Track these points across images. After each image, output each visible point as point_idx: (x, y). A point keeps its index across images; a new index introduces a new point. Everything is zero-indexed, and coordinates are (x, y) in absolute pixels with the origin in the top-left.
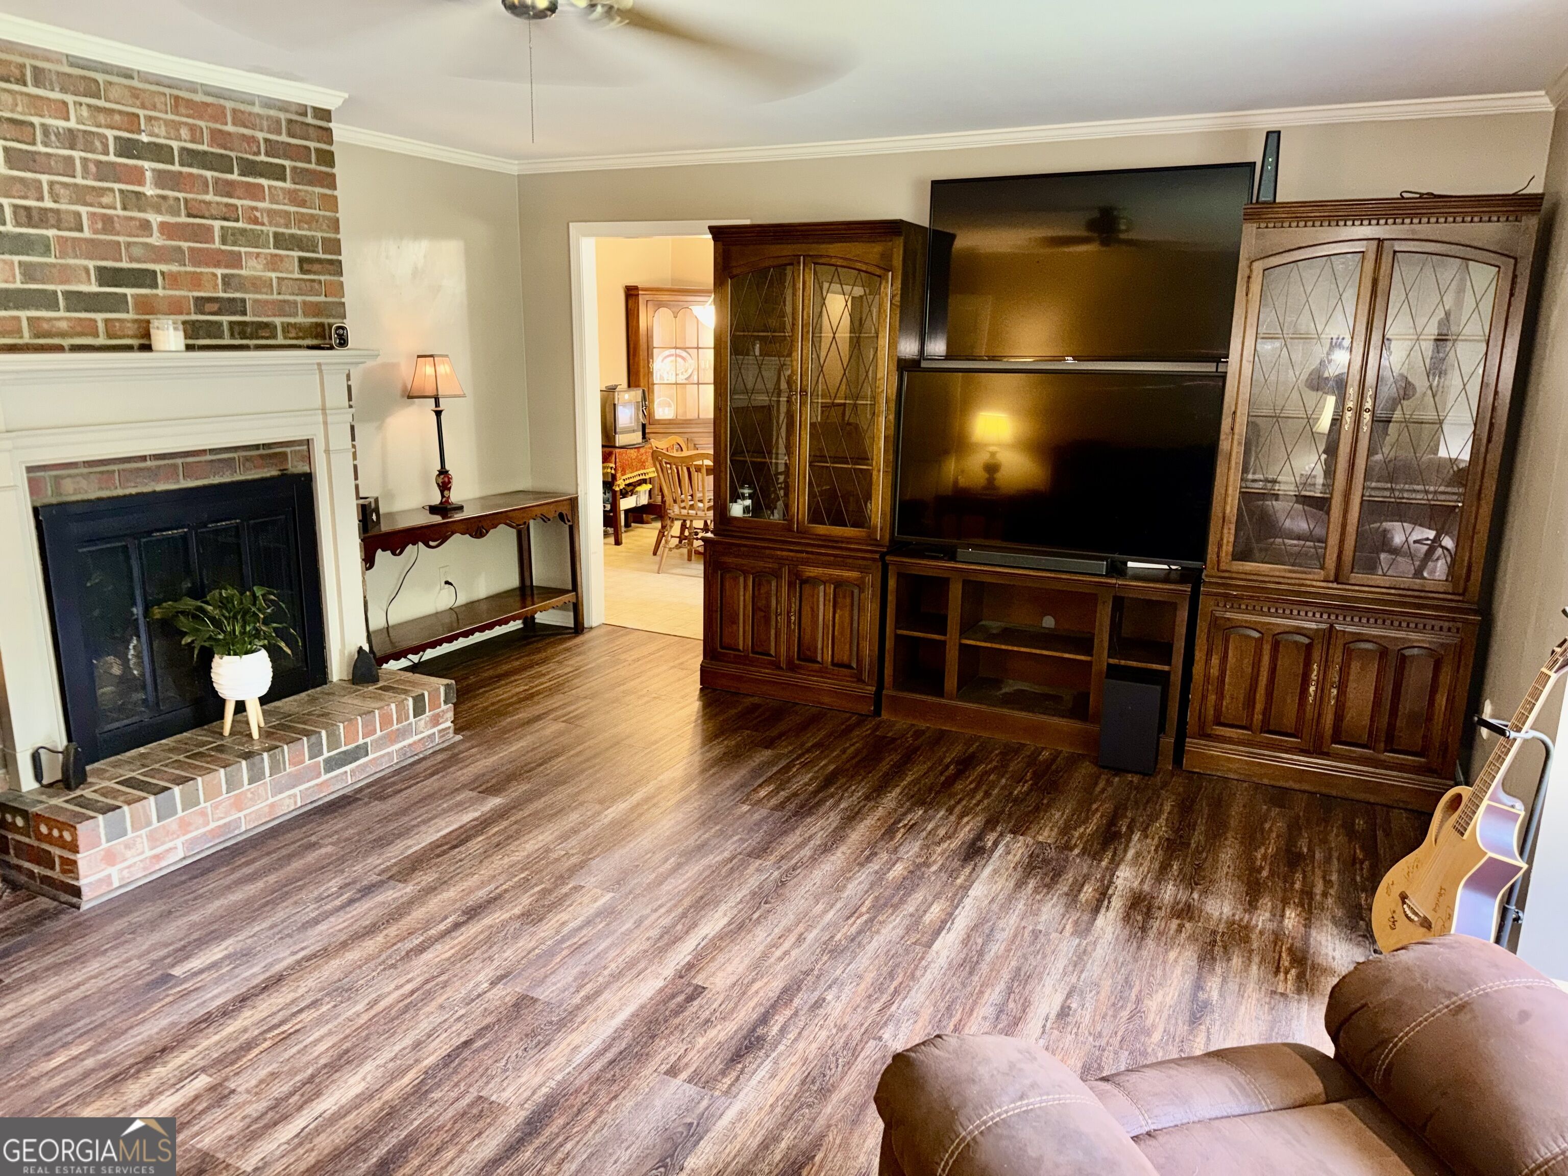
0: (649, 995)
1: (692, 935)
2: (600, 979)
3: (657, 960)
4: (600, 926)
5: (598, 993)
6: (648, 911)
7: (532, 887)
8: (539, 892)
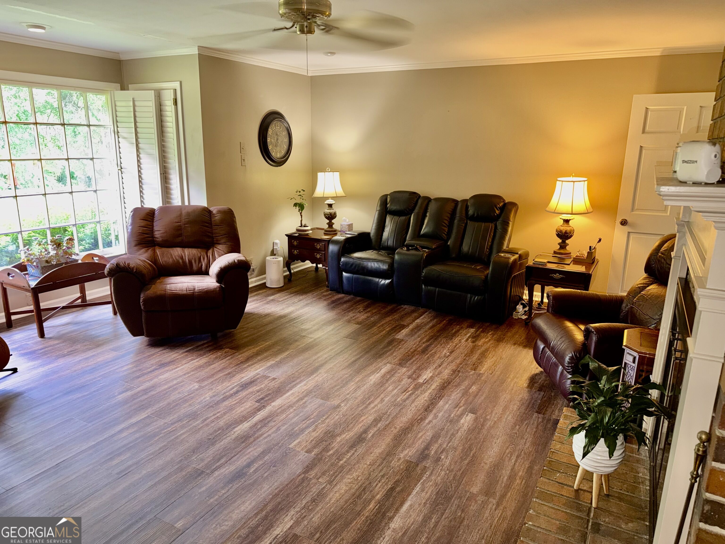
0: (278, 400)
1: (254, 423)
2: (297, 406)
3: (272, 413)
4: (297, 428)
5: (298, 401)
6: (272, 436)
7: (334, 453)
8: (330, 450)
